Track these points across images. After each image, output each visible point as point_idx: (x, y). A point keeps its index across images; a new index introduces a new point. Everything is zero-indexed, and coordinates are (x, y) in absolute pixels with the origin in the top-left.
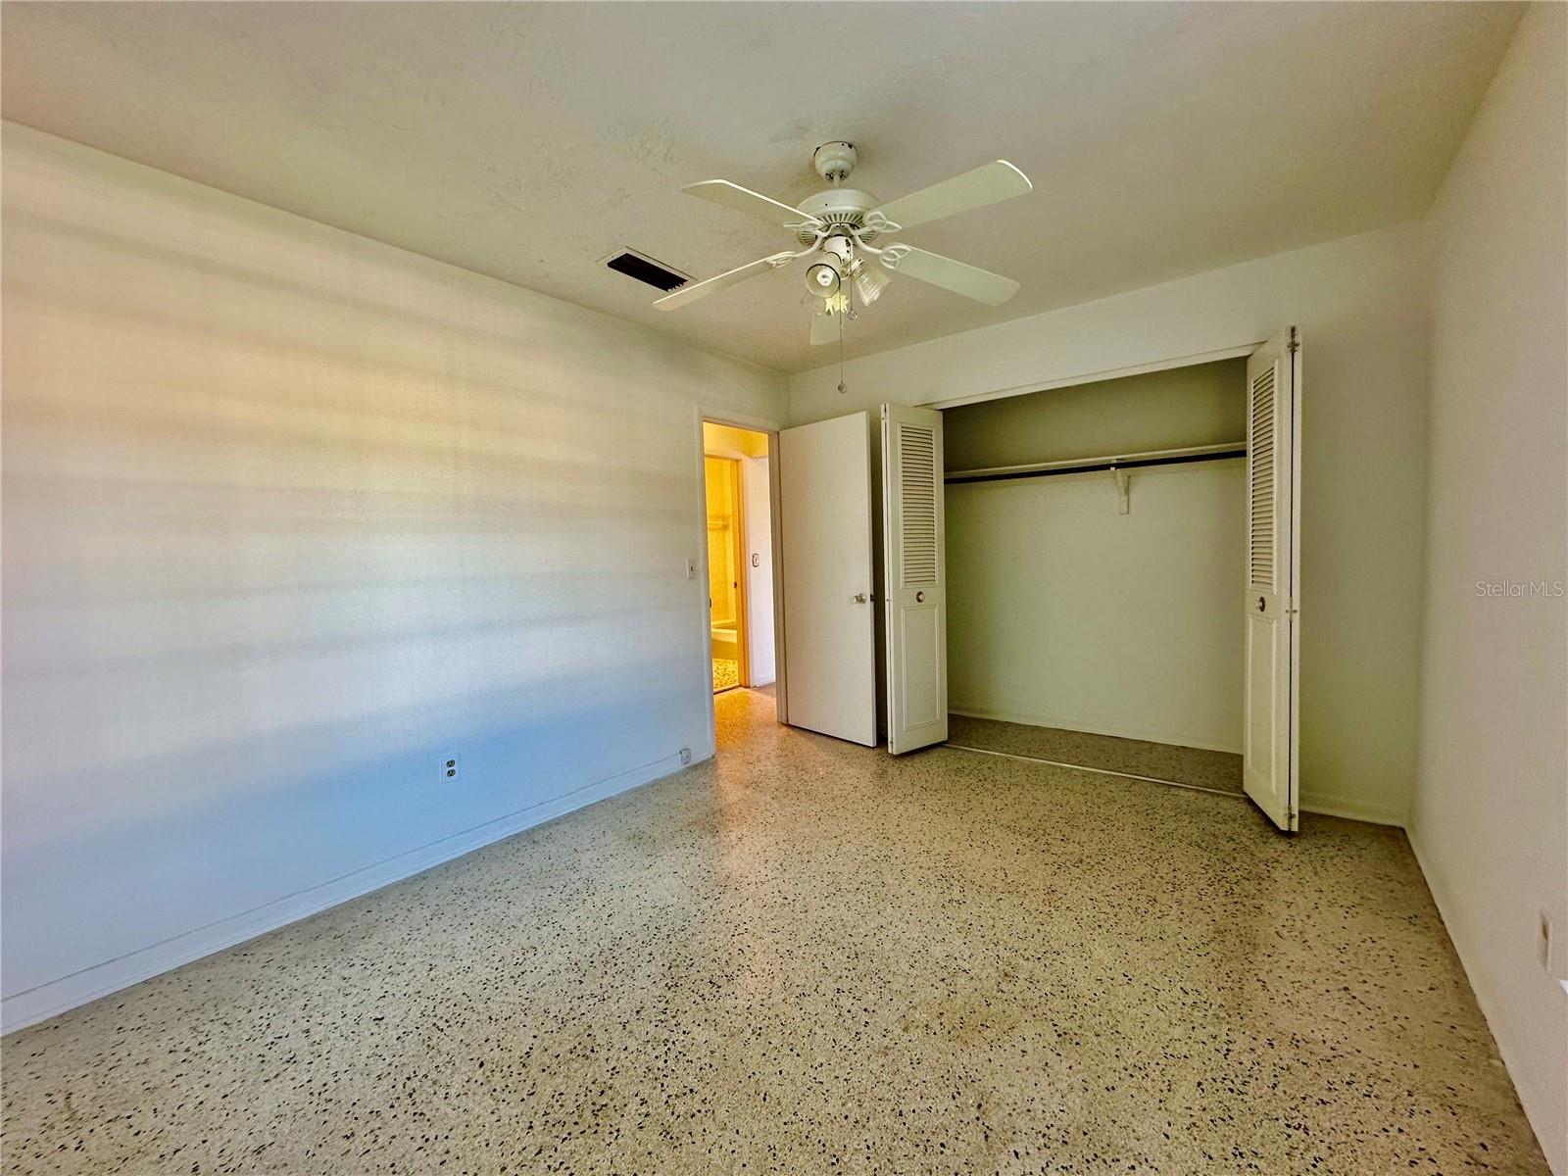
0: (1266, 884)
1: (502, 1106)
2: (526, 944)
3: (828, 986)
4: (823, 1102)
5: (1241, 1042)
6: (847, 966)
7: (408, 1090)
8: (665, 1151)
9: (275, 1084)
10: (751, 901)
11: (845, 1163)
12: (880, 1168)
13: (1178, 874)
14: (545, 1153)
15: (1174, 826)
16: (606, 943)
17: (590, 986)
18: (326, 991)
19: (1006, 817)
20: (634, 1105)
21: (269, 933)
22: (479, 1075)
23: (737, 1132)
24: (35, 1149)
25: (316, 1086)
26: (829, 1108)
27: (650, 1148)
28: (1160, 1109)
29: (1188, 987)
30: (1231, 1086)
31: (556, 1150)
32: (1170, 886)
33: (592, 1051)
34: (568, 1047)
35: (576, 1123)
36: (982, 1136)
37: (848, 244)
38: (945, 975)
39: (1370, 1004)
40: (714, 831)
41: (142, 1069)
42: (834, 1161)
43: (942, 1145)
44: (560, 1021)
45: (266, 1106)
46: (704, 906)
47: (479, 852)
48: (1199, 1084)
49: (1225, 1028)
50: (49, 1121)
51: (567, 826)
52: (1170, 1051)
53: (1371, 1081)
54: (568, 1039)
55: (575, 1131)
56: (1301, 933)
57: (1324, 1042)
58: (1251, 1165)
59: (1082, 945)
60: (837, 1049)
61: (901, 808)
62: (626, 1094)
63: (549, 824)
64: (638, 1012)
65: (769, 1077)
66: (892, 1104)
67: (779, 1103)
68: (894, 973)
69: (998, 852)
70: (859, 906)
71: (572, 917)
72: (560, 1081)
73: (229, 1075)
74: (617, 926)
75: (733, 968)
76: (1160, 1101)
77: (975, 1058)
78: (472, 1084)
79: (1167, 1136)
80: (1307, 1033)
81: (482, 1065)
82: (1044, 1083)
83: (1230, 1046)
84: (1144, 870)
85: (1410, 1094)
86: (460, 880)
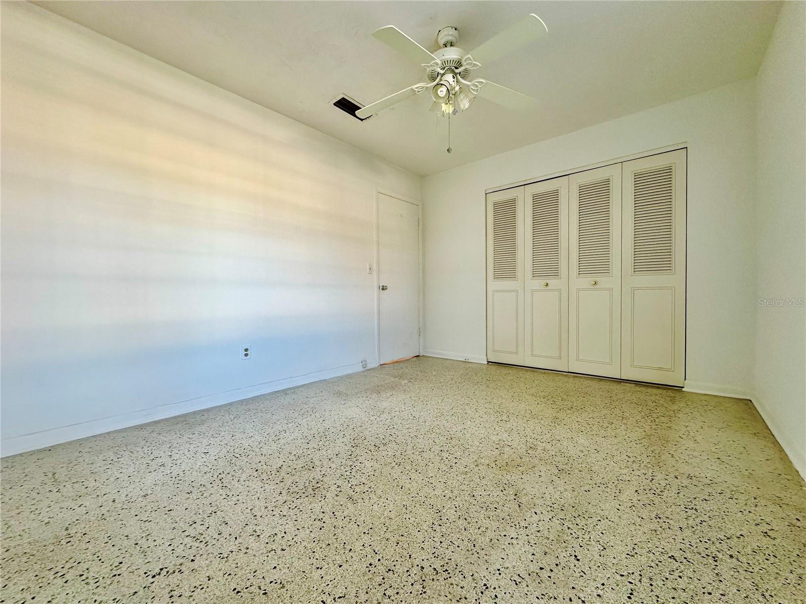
0: (673, 419)
1: (266, 485)
2: (281, 429)
3: (437, 449)
4: (432, 490)
5: (659, 476)
6: (446, 442)
7: (219, 478)
8: (349, 505)
9: (154, 474)
10: (396, 418)
11: (444, 513)
12: (462, 515)
13: (625, 414)
14: (288, 503)
15: (623, 396)
16: (321, 430)
17: (311, 445)
18: (180, 442)
19: (533, 391)
20: (334, 488)
21: (154, 422)
22: (255, 474)
23: (387, 499)
24: (37, 491)
25: (174, 475)
26: (436, 492)
27: (341, 503)
28: (615, 499)
29: (630, 455)
30: (654, 492)
31: (293, 502)
32: (621, 418)
33: (313, 468)
34: (301, 466)
35: (304, 493)
36: (517, 506)
37: (454, 77)
38: (498, 447)
39: (732, 464)
40: (378, 392)
41: (90, 466)
42: (438, 511)
43: (496, 508)
44: (297, 456)
45: (149, 479)
46: (372, 418)
47: (258, 397)
48: (636, 491)
49: (651, 471)
50: (44, 482)
51: (303, 389)
52: (620, 478)
53: (733, 493)
54: (301, 463)
55: (303, 496)
56: (693, 437)
57: (706, 478)
58: (665, 522)
59: (572, 438)
60: (440, 471)
61: (476, 387)
62: (330, 484)
63: (293, 388)
64: (337, 455)
65: (404, 481)
66: (469, 492)
67: (409, 490)
68: (471, 445)
69: (527, 403)
70: (453, 421)
71: (305, 420)
72: (296, 478)
73: (131, 469)
74: (327, 424)
75: (387, 441)
76: (615, 497)
77: (514, 477)
78: (252, 478)
79: (618, 510)
80: (697, 474)
81: (257, 470)
82: (551, 488)
83: (654, 478)
84: (607, 412)
85: (755, 499)
86: (248, 406)
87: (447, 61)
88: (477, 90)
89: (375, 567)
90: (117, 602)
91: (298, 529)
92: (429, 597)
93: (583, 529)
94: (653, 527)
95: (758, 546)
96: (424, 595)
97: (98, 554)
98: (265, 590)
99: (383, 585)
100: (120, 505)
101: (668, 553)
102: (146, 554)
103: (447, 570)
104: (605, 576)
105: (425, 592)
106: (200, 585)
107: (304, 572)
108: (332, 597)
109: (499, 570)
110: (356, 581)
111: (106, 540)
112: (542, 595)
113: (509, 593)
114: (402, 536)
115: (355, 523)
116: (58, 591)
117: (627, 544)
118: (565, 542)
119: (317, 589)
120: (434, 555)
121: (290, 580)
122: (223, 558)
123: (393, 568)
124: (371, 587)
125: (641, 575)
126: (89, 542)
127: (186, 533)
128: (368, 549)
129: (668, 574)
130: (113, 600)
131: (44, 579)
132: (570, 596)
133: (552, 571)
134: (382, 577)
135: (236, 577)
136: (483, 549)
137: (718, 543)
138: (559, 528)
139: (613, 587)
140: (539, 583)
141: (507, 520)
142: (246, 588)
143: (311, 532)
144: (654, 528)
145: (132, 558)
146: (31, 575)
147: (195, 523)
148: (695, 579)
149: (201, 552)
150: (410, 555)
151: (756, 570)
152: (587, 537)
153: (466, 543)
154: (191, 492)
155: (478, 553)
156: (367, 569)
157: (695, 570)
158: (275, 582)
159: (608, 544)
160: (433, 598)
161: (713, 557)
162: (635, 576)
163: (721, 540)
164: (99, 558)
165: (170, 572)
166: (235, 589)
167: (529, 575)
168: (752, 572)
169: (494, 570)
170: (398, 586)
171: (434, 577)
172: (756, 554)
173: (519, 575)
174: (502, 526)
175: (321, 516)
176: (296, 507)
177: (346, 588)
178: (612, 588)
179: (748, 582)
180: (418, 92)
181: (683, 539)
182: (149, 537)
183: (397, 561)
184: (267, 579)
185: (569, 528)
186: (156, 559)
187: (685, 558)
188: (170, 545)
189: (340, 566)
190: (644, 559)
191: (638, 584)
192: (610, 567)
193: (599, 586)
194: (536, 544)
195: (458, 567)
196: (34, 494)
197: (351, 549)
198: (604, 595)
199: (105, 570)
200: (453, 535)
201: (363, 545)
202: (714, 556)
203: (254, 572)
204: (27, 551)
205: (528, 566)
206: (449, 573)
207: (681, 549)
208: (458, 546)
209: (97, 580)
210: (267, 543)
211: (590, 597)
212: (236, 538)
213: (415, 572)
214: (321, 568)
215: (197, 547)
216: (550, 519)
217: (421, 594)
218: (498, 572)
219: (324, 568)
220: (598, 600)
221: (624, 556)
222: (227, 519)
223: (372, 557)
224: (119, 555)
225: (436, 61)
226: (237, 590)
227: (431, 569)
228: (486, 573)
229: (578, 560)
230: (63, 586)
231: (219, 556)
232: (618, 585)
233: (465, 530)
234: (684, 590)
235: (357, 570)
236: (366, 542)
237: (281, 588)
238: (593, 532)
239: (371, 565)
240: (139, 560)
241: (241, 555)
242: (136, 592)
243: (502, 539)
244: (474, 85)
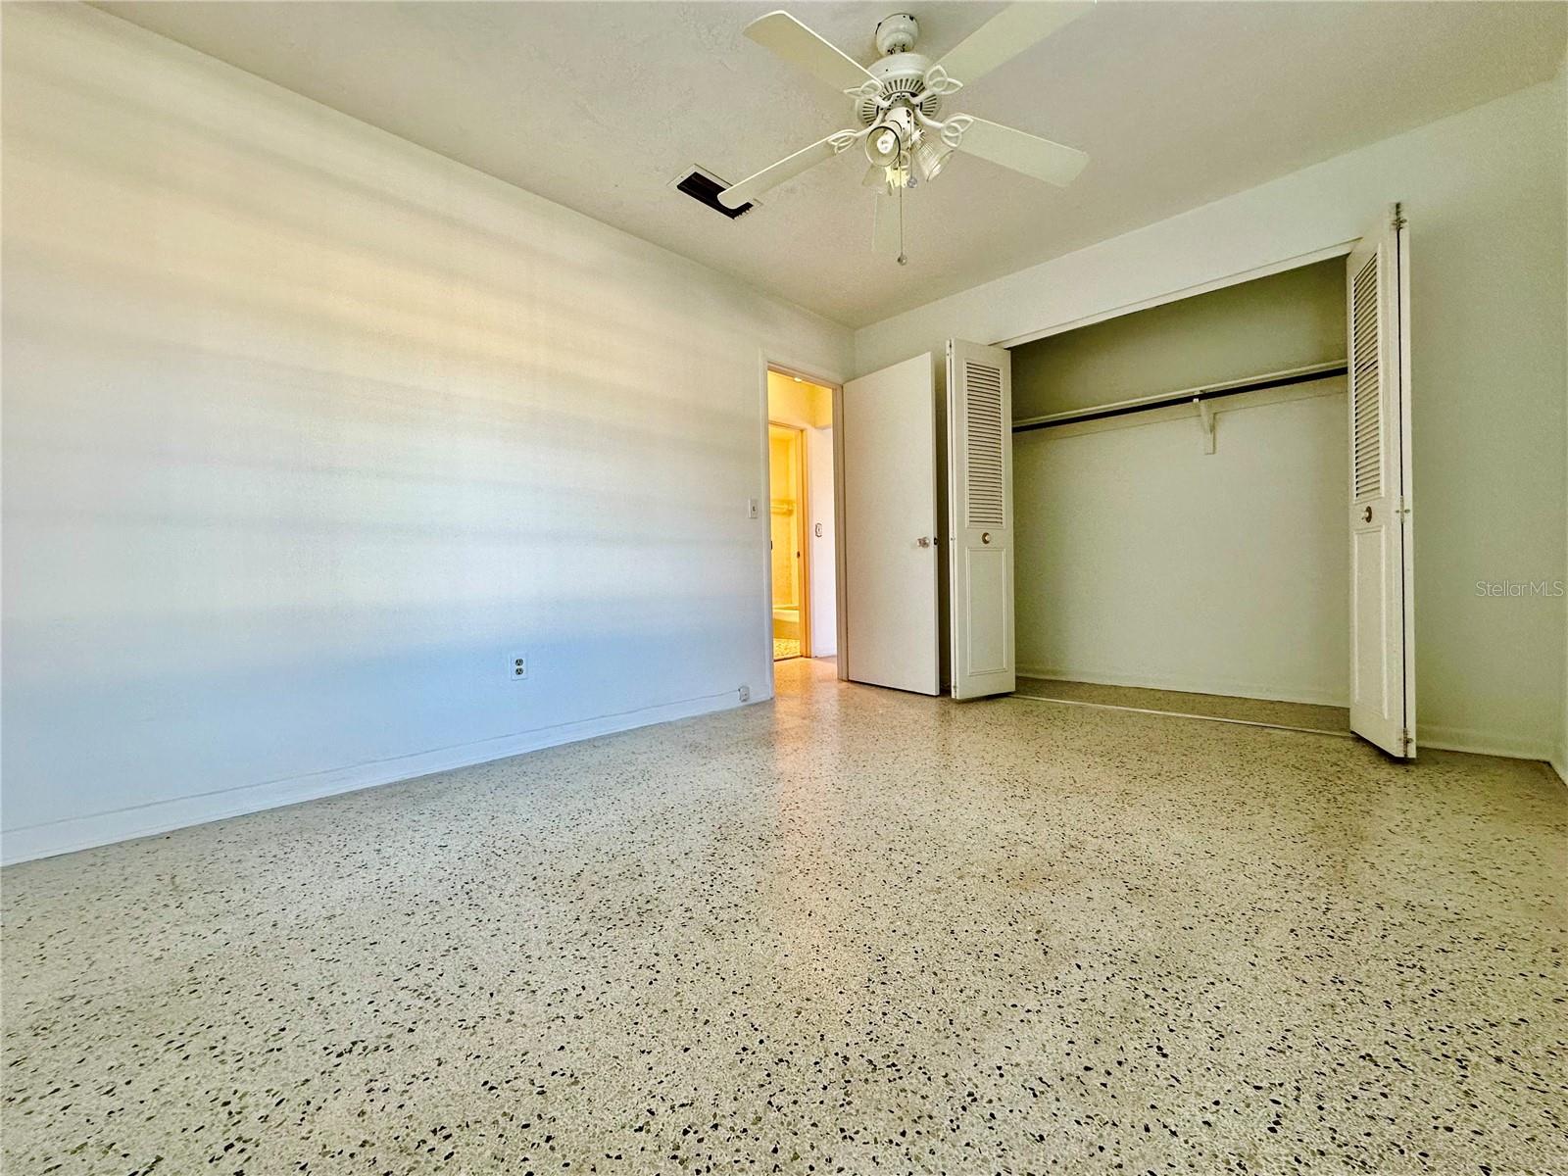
0: (1374, 797)
1: (551, 904)
2: (581, 806)
3: (881, 846)
4: (870, 920)
5: (1342, 904)
6: (901, 834)
7: (465, 890)
8: (707, 942)
9: (348, 880)
10: (803, 789)
11: (892, 961)
12: (929, 966)
13: (1272, 786)
14: (591, 936)
15: (1267, 753)
16: (660, 809)
17: (639, 836)
18: (397, 828)
19: (1078, 744)
20: (678, 911)
21: (351, 792)
22: (532, 884)
23: (781, 934)
24: (144, 905)
25: (384, 883)
26: (877, 923)
27: (692, 939)
28: (1246, 945)
29: (1281, 863)
30: (1332, 934)
31: (601, 935)
32: (1262, 795)
33: (641, 876)
34: (617, 872)
35: (621, 919)
36: (1042, 952)
37: (909, 114)
38: (1006, 843)
39: (1504, 884)
40: (770, 745)
41: (235, 865)
42: (880, 958)
43: (996, 955)
44: (611, 856)
45: (340, 890)
46: (756, 790)
47: (542, 751)
48: (1292, 931)
49: (1325, 893)
50: (156, 891)
51: (626, 738)
52: (1259, 906)
53: (1506, 939)
54: (617, 867)
55: (620, 924)
56: (1419, 831)
57: (1447, 908)
58: (1353, 991)
59: (1158, 830)
60: (887, 887)
61: (963, 736)
62: (671, 904)
63: (610, 736)
64: (686, 854)
65: (815, 901)
66: (942, 926)
67: (825, 918)
68: (950, 841)
69: (1066, 766)
70: (915, 797)
71: (628, 792)
72: (608, 893)
73: (308, 872)
74: (669, 800)
75: (783, 830)
76: (1246, 940)
77: (1037, 899)
78: (525, 890)
79: (1253, 964)
80: (1426, 901)
81: (535, 878)
82: (1112, 920)
83: (1330, 906)
84: (1231, 782)
85: (1554, 951)
86: (524, 767)
87: (896, 82)
88: (957, 137)
89: (754, 1053)
90: (273, 1096)
91: (608, 982)
92: (858, 1111)
93: (1177, 999)
94: (1326, 998)
95: (1559, 1043)
96: (848, 1108)
97: (242, 1014)
98: (542, 1087)
99: (768, 1086)
100: (285, 932)
101: (1358, 1049)
102: (327, 1016)
103: (894, 1065)
104: (1222, 1088)
105: (849, 1103)
106: (423, 1073)
107: (617, 1058)
108: (669, 1104)
109: (999, 1068)
110: (715, 1077)
111: (259, 990)
112: (1088, 1117)
113: (1020, 1111)
114: (808, 1000)
115: (718, 974)
116: (171, 1073)
117: (1269, 1029)
118: (1138, 1022)
119: (639, 1089)
120: (870, 1037)
121: (589, 1070)
122: (466, 1028)
123: (788, 1057)
124: (744, 1089)
125: (1298, 1089)
126: (229, 992)
127: (401, 984)
128: (741, 1022)
129: (1357, 1089)
130: (267, 1092)
131: (148, 1052)
132: (1146, 1121)
133: (1109, 1073)
134: (766, 1072)
135: (490, 1061)
136: (968, 1029)
137: (1469, 1033)
138: (1128, 995)
139: (1237, 1109)
140: (1082, 1095)
141: (1018, 978)
142: (507, 1082)
143: (633, 987)
144: (1330, 1001)
145: (302, 1022)
146: (126, 1044)
147: (418, 966)
148: (1417, 1100)
149: (426, 1017)
150: (822, 1036)
151: (1554, 1087)
152: (1184, 1013)
153: (934, 1014)
154: (413, 913)
155: (958, 1036)
156: (738, 1058)
157: (1418, 1083)
158: (562, 1072)
159: (1230, 1027)
160: (864, 1113)
161: (1457, 1060)
162: (1286, 1089)
163: (1478, 1028)
164: (245, 1020)
165: (370, 1048)
166: (486, 1083)
167: (1062, 1079)
168: (1545, 1092)
169: (991, 1068)
170: (797, 1091)
171: (869, 1076)
172: (1553, 1057)
173: (1041, 1079)
174: (1008, 987)
175: (653, 960)
176: (605, 943)
177: (695, 1089)
178: (1235, 1111)
179: (1536, 1111)
180: (839, 148)
181: (1393, 1025)
182: (334, 987)
183: (796, 1044)
184: (546, 1067)
185: (1147, 996)
186: (347, 1025)
187: (1396, 1060)
188: (371, 1002)
189: (686, 1050)
190: (1306, 1059)
191: (1293, 1104)
192: (1232, 1071)
193: (1207, 1105)
194: (1077, 1023)
195: (916, 1060)
196: (137, 911)
197: (707, 1021)
198: (1218, 1124)
199: (255, 1040)
200: (907, 1001)
201: (732, 1014)
202: (1460, 1057)
203: (523, 1055)
204: (122, 1005)
205: (1060, 1063)
206: (898, 1070)
207: (1387, 1043)
208: (919, 1022)
209: (240, 1057)
210: (549, 1005)
211: (1188, 1125)
212: (492, 995)
213: (831, 1066)
214: (649, 1053)
215: (421, 1008)
216: (1108, 978)
217: (842, 1105)
218: (998, 1072)
219: (655, 1052)
220: (1204, 1131)
221: (1262, 1052)
222: (476, 961)
223: (747, 1035)
224: (280, 1015)
225: (873, 81)
226: (489, 1085)
227: (863, 1061)
228: (973, 1073)
229: (1165, 1056)
230: (180, 1065)
231: (460, 1024)
232: (1248, 1106)
233: (934, 993)
234: (1392, 1120)
235: (718, 1058)
236: (738, 1009)
237: (572, 1084)
238: (1199, 1006)
239: (744, 1049)
240: (314, 1025)
241: (500, 1023)
242: (307, 1081)
243: (1007, 1013)
244: (949, 128)
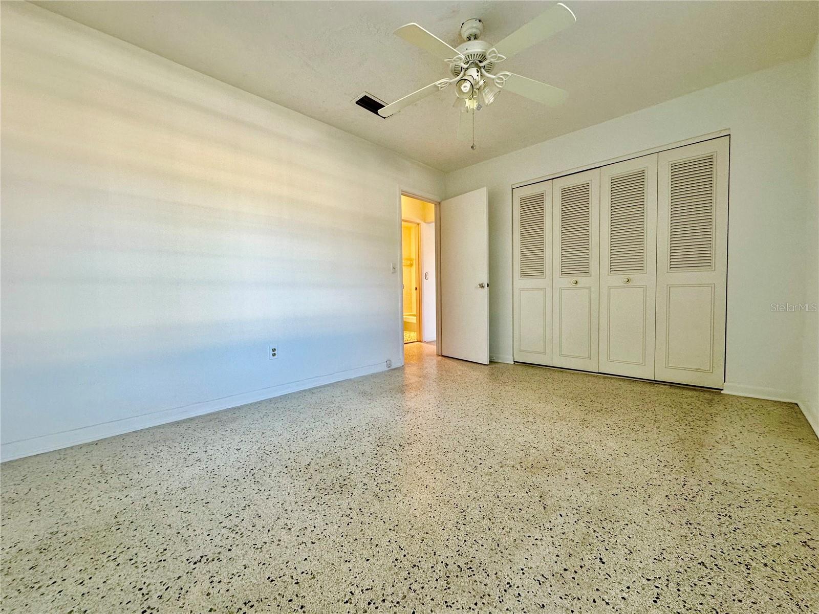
0: (709, 423)
1: (296, 481)
2: (307, 426)
3: (461, 449)
4: (456, 490)
5: (692, 482)
6: (471, 442)
7: (252, 473)
8: (375, 502)
9: (191, 468)
10: (421, 417)
11: (468, 512)
12: (486, 515)
13: (658, 417)
14: (317, 499)
16: (347, 429)
17: (338, 444)
18: (214, 439)
19: (560, 392)
20: (360, 485)
21: (189, 419)
22: (285, 470)
23: (412, 498)
24: (88, 482)
25: (210, 469)
26: (460, 492)
27: (368, 500)
28: (644, 504)
29: (662, 459)
30: (686, 498)
31: (322, 498)
32: (653, 421)
33: (340, 465)
34: (328, 464)
35: (331, 490)
36: (542, 507)
37: (478, 72)
38: (524, 448)
39: (772, 471)
40: (403, 392)
41: (133, 459)
42: (462, 511)
43: (520, 509)
44: (324, 455)
45: (188, 474)
46: (397, 418)
47: (286, 395)
48: (667, 496)
49: (683, 476)
50: (93, 473)
51: (329, 388)
52: (650, 482)
53: (771, 501)
54: (328, 461)
55: (331, 492)
56: (731, 442)
57: (743, 484)
58: (696, 528)
59: (601, 441)
60: (465, 472)
61: (502, 387)
62: (356, 481)
63: (320, 387)
64: (363, 454)
65: (429, 480)
66: (493, 493)
67: (434, 489)
68: (496, 447)
69: (554, 405)
70: (478, 422)
71: (331, 419)
72: (324, 475)
73: (170, 464)
74: (354, 423)
75: (411, 440)
76: (644, 501)
77: (540, 479)
78: (282, 473)
79: (647, 514)
80: (733, 480)
81: (286, 467)
82: (578, 490)
83: (686, 483)
84: (638, 414)
85: (795, 507)
86: (277, 405)
87: (471, 55)
88: (503, 83)
89: (401, 562)
90: (164, 585)
91: (327, 524)
92: (453, 592)
93: (609, 533)
94: (682, 532)
95: (795, 556)
96: (448, 591)
97: (144, 541)
98: (297, 580)
99: (409, 579)
100: (161, 497)
101: (697, 559)
102: (187, 542)
103: (471, 568)
104: (631, 580)
105: (449, 588)
106: (238, 573)
107: (333, 564)
108: (360, 589)
109: (522, 570)
110: (382, 575)
111: (151, 528)
112: (566, 595)
113: (533, 592)
114: (427, 533)
115: (381, 519)
116: (111, 573)
117: (654, 549)
118: (590, 545)
119: (345, 581)
120: (459, 553)
121: (320, 571)
122: (257, 549)
123: (418, 564)
124: (397, 581)
125: (668, 580)
126: (136, 529)
127: (223, 525)
128: (394, 545)
129: (696, 580)
130: (160, 583)
131: (98, 562)
132: (594, 597)
133: (576, 572)
134: (408, 572)
135: (270, 566)
136: (507, 549)
137: (752, 551)
138: (585, 530)
139: (638, 591)
140: (563, 584)
141: (531, 521)
142: (280, 577)
143: (339, 527)
144: (684, 534)
145: (175, 546)
146: (88, 558)
147: (231, 515)
148: (726, 586)
149: (237, 543)
150: (435, 552)
151: (792, 579)
152: (613, 540)
153: (490, 541)
154: (226, 486)
155: (502, 552)
156: (393, 564)
157: (726, 577)
158: (306, 572)
159: (635, 548)
160: (457, 593)
161: (746, 565)
162: (662, 581)
163: (755, 548)
164: (146, 545)
165: (210, 559)
166: (269, 578)
167: (553, 575)
168: (787, 582)
169: (518, 570)
170: (423, 581)
171: (458, 574)
172: (792, 563)
173: (543, 575)
174: (526, 527)
175: (349, 512)
176: (324, 503)
177: (373, 581)
178: (637, 592)
179: (782, 591)
180: (441, 88)
181: (715, 546)
182: (189, 527)
183: (422, 557)
184: (298, 569)
185: (595, 531)
186: (197, 547)
187: (716, 565)
188: (208, 535)
189: (368, 560)
190: (672, 565)
191: (665, 588)
192: (636, 571)
193: (624, 589)
194: (560, 546)
195: (481, 565)
196: (85, 485)
197: (377, 545)
198: (629, 599)
199: (152, 556)
200: (477, 534)
201: (389, 541)
202: (747, 564)
203: (287, 563)
204: (83, 536)
205: (552, 567)
206: (473, 571)
207: (711, 556)
208: (482, 545)
209: (145, 564)
210: (298, 536)
211: (614, 599)
212: (269, 531)
213: (439, 568)
214: (349, 562)
215: (233, 538)
216: (575, 522)
217: (445, 589)
218: (522, 572)
219: (352, 561)
220: (622, 602)
221: (651, 560)
222: (260, 512)
223: (397, 552)
224: (163, 542)
225: (460, 56)
226: (271, 579)
227: (455, 566)
228: (510, 573)
229: (603, 563)
230: (115, 569)
231: (254, 546)
232: (643, 589)
233: (489, 530)
234: (713, 596)
235: (383, 564)
236: (392, 538)
237: (312, 578)
238: (620, 536)
239: (396, 560)
240: (182, 548)
241: (274, 546)
242: (180, 577)
243: (526, 540)
244: (499, 78)
